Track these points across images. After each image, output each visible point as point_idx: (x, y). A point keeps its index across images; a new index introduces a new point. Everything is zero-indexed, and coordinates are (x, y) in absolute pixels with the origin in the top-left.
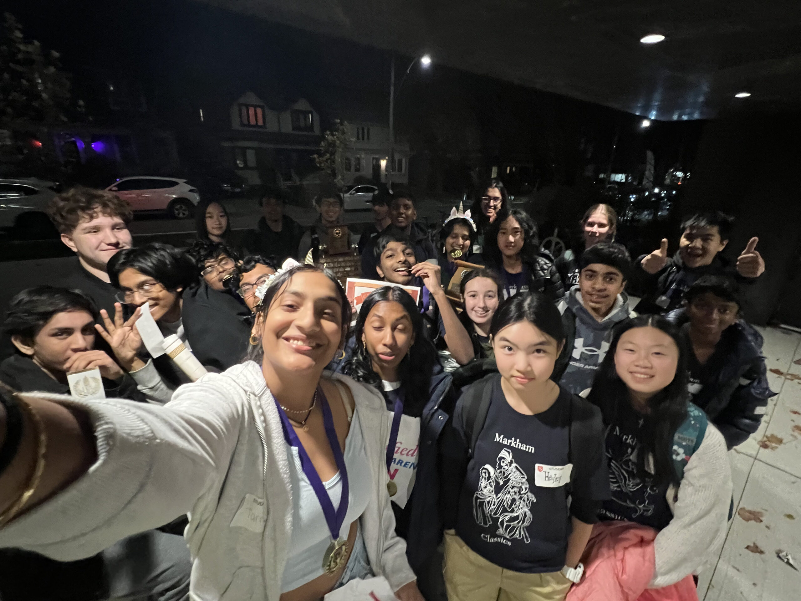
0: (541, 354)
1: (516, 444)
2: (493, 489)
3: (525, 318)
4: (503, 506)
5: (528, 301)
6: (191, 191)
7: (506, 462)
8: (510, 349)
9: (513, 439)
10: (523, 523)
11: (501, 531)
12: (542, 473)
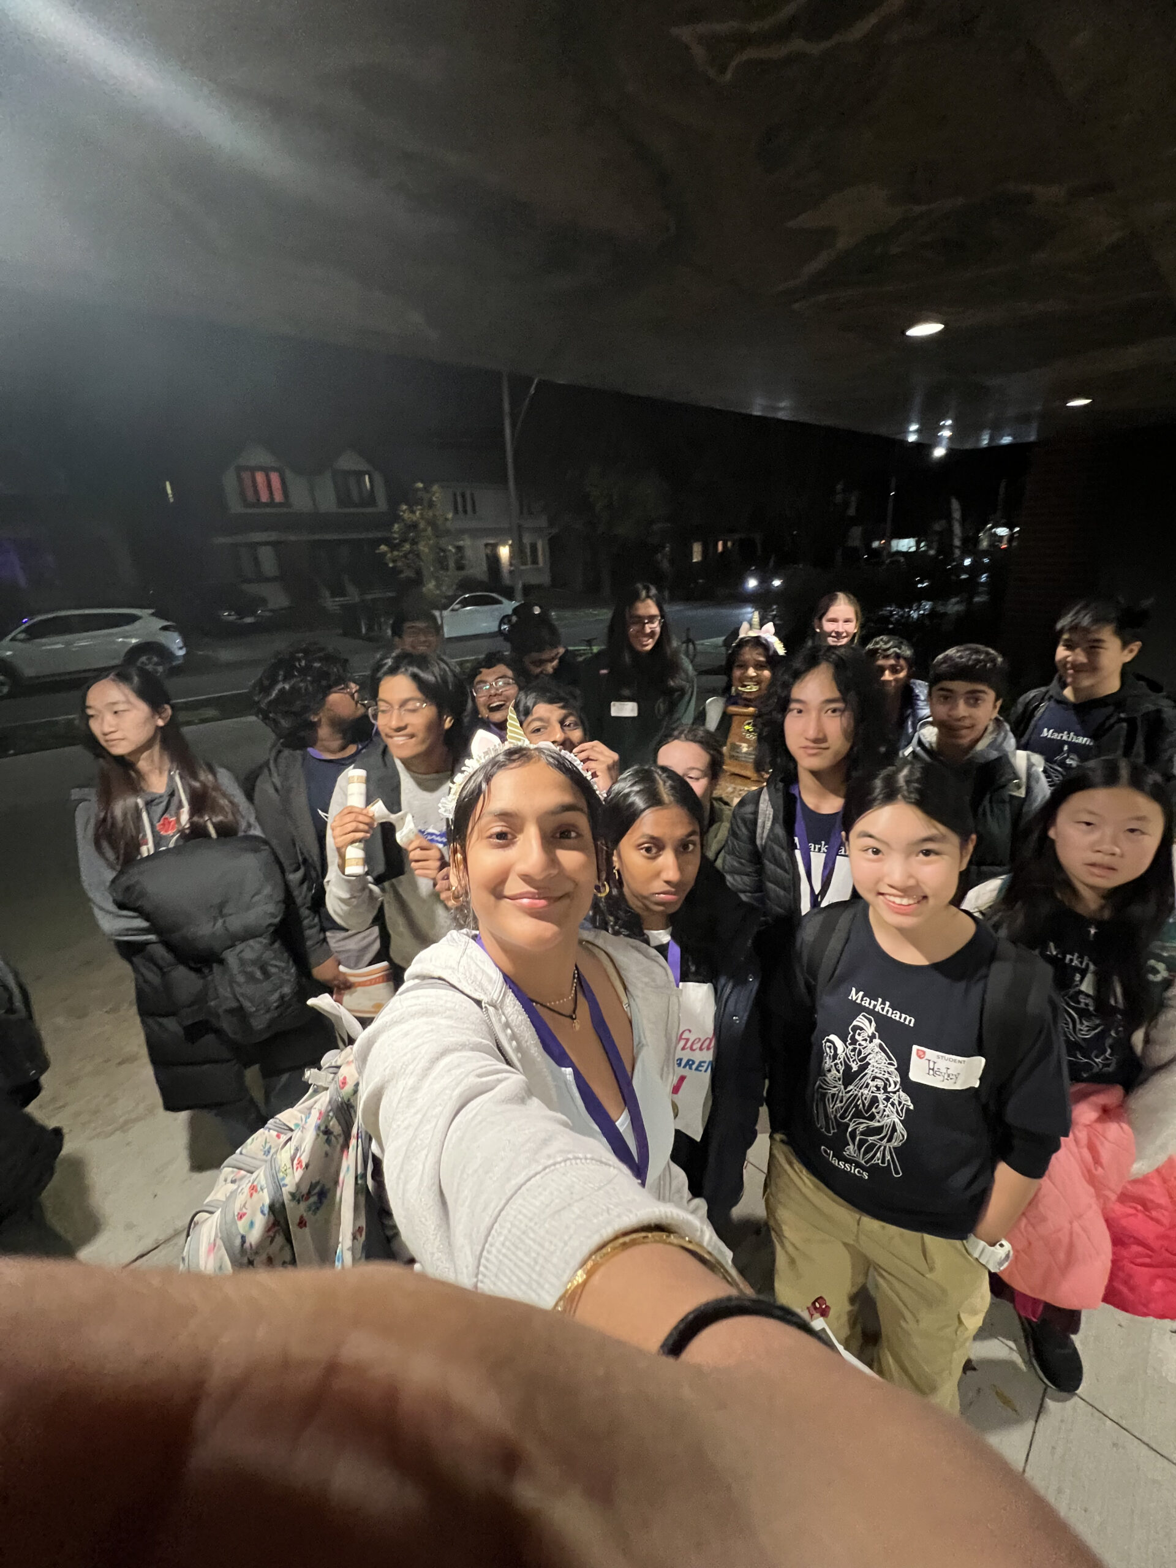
0: (932, 857)
1: (883, 1009)
2: (840, 1075)
3: (899, 796)
4: (856, 1106)
5: (905, 771)
6: (165, 628)
7: (865, 1035)
8: (877, 852)
9: (880, 1000)
10: (889, 1140)
11: (851, 1150)
12: (924, 1062)
